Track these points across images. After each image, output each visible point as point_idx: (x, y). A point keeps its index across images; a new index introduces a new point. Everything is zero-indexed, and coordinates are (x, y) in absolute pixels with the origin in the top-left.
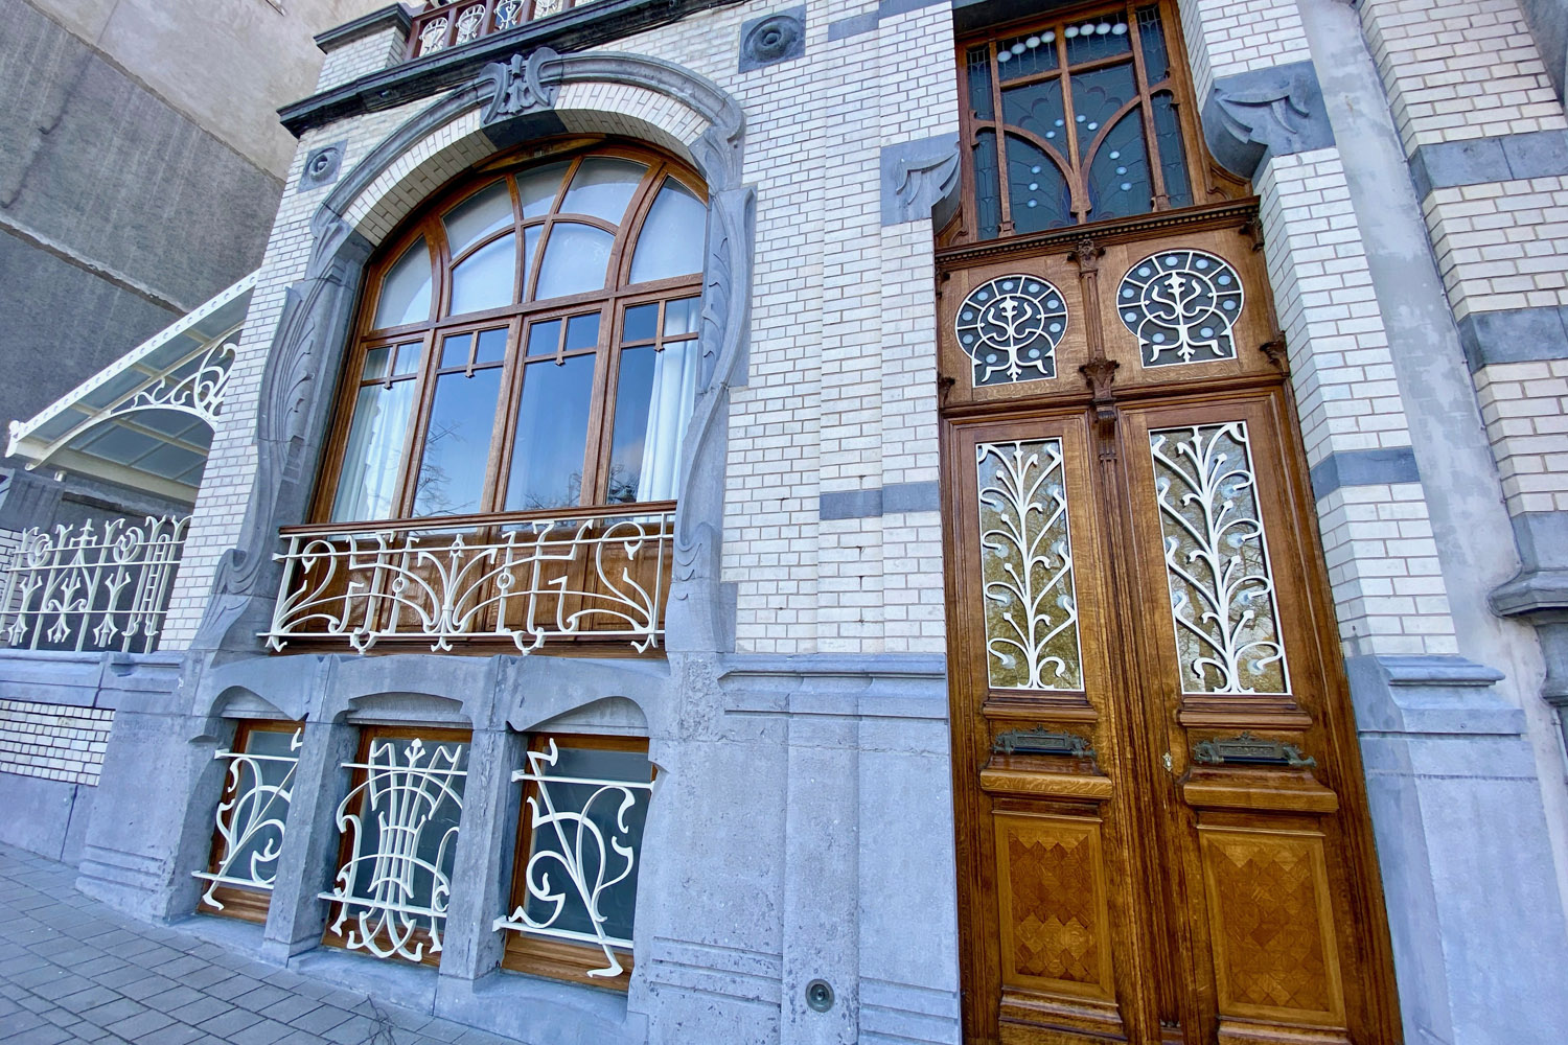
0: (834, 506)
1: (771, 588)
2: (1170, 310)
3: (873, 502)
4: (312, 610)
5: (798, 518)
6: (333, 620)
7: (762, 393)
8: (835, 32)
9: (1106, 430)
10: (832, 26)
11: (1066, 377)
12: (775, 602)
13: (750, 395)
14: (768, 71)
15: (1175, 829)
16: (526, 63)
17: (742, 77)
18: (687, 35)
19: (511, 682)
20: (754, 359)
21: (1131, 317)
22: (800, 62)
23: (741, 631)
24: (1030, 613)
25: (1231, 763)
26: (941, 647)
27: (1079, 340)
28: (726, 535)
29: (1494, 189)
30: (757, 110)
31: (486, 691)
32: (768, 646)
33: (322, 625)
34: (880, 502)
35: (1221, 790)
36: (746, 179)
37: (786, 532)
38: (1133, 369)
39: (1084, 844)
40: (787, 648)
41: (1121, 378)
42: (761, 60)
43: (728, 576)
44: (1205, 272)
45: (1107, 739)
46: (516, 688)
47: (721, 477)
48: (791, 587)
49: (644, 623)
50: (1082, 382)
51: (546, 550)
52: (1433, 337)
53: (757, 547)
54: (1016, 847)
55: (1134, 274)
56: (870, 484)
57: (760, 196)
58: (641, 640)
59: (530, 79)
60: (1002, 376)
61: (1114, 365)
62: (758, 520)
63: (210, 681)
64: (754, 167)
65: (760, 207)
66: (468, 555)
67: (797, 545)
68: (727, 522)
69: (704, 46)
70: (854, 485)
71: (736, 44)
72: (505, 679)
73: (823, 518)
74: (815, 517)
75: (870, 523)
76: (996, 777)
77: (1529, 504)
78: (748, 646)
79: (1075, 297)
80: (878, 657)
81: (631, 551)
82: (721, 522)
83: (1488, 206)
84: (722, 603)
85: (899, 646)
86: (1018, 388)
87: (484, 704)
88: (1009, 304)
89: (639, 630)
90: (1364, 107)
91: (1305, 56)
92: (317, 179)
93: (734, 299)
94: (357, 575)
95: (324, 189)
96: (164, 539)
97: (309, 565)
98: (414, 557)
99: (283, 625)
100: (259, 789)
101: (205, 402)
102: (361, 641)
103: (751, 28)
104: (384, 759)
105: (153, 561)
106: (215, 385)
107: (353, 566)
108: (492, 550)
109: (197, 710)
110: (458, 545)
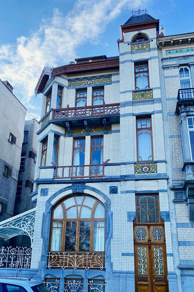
0: (123, 254)
1: (116, 263)
2: (156, 234)
3: (127, 254)
4: (56, 263)
5: (119, 255)
6: (58, 265)
7: (115, 239)
8: (122, 192)
9: (150, 248)
10: (121, 191)
11: (147, 241)
12: (117, 265)
13: (113, 239)
14: (114, 195)
15: (154, 287)
16: (79, 185)
17: (110, 195)
18: (102, 186)
19: (88, 273)
20: (113, 235)
21: (153, 234)
22: (117, 195)
23: (113, 268)
24: (142, 266)
25: (158, 281)
26: (134, 270)
27: (148, 237)
28: (111, 257)
29: (182, 229)
30: (112, 200)
31: (85, 274)
32: (117, 270)
33: (57, 265)
34: (128, 254)
35: (157, 283)
36: (111, 210)
37: (118, 257)
38: (153, 240)
39: (146, 289)
40: (119, 270)
41: (151, 241)
42: (112, 193)
43: (112, 262)
44: (160, 230)
45: (149, 279)
46: (88, 274)
47: (110, 249)
48: (119, 263)
49: (102, 267)
50: (148, 242)
51: (88, 257)
52: (176, 242)
53: (115, 258)
54: (141, 289)
55: (153, 230)
56: (127, 252)
57: (113, 213)
58: (101, 268)
59: (80, 187)
60: (140, 240)
61: (151, 240)
62: (115, 255)
63: (43, 273)
64: (112, 209)
65: (113, 214)
66: (77, 257)
67: (119, 258)
68: (111, 255)
69: (105, 188)
70: (125, 252)
71: (109, 189)
72: (87, 273)
73: (122, 256)
74: (121, 255)
75: (127, 257)
76: (139, 283)
77: (181, 259)
78: (114, 270)
79: (147, 232)
80: (128, 271)
81: (99, 257)
82: (110, 255)
83: (181, 230)
84: (112, 264)
85: (130, 270)
86: (142, 241)
87: (85, 276)
88: (141, 231)
89: (101, 267)
90: (174, 216)
91: (168, 210)
92: (44, 194)
93: (111, 227)
94: (61, 259)
95: (46, 197)
96: (21, 250)
97: (53, 257)
98: (69, 257)
99: (50, 265)
100: (52, 287)
101: (24, 228)
102: (63, 268)
103: (111, 187)
104: (70, 282)
105: (20, 254)
106: (25, 225)
107: (60, 257)
108: (81, 256)
109: (42, 277)
110: (76, 256)
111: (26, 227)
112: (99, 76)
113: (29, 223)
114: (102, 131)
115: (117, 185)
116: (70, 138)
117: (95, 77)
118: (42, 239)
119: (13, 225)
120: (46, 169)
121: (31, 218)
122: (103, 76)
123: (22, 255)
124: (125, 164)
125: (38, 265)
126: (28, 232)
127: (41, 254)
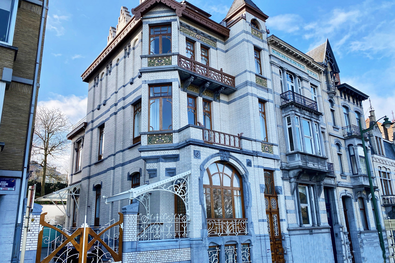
0: (259, 221)
1: (256, 228)
2: (273, 204)
4: (212, 231)
5: (257, 221)
7: (253, 208)
8: (254, 166)
9: (271, 215)
12: (257, 230)
14: (249, 167)
16: (226, 153)
17: (247, 167)
18: (241, 157)
19: (241, 238)
20: (252, 204)
21: (271, 204)
22: (252, 168)
23: (255, 232)
25: (277, 241)
26: (268, 234)
27: (269, 206)
28: (253, 223)
29: (288, 200)
30: (249, 172)
33: (213, 233)
40: (258, 234)
42: (248, 165)
43: (254, 227)
45: (272, 240)
47: (251, 216)
50: (269, 210)
51: (236, 223)
52: (285, 210)
53: (255, 224)
56: (262, 219)
57: (250, 184)
59: (227, 156)
61: (271, 209)
62: (255, 221)
63: (208, 242)
64: (249, 180)
66: (229, 224)
67: (257, 224)
69: (243, 160)
71: (246, 162)
75: (262, 222)
77: (289, 223)
78: (256, 234)
79: (269, 201)
81: (243, 224)
84: (254, 229)
85: (265, 234)
89: (245, 232)
90: (283, 190)
91: (281, 186)
92: (197, 157)
93: (250, 196)
94: (217, 226)
95: (199, 160)
96: (177, 218)
97: (210, 224)
98: (223, 223)
99: (209, 233)
100: (213, 255)
101: (177, 192)
102: (219, 235)
103: (247, 160)
104: (227, 249)
105: (176, 222)
106: (178, 189)
107: (216, 225)
108: (231, 223)
109: (207, 246)
110: (227, 222)
111: (179, 191)
112: (207, 35)
113: (182, 186)
114: (211, 96)
115: (250, 159)
116: (184, 92)
117: (203, 34)
118: (201, 206)
119: (165, 188)
120: (196, 129)
121: (183, 181)
122: (210, 37)
123: (179, 223)
124: (255, 141)
125: (200, 233)
126: (182, 197)
127: (201, 222)
